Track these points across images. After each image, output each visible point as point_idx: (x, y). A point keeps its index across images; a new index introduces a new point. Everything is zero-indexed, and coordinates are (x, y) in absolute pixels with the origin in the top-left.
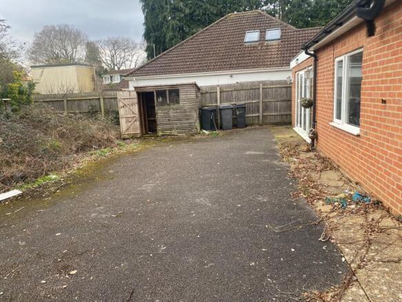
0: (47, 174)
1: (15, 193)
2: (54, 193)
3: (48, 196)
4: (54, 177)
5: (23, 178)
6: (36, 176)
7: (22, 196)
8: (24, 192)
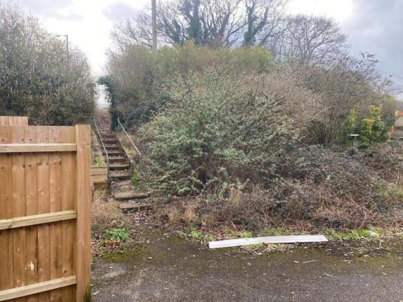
0: (366, 228)
1: (320, 238)
2: (360, 256)
3: (350, 257)
4: (373, 234)
5: (337, 225)
6: (351, 227)
7: (324, 244)
8: (329, 241)
